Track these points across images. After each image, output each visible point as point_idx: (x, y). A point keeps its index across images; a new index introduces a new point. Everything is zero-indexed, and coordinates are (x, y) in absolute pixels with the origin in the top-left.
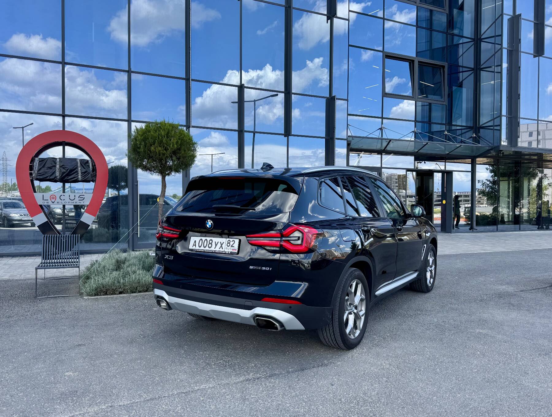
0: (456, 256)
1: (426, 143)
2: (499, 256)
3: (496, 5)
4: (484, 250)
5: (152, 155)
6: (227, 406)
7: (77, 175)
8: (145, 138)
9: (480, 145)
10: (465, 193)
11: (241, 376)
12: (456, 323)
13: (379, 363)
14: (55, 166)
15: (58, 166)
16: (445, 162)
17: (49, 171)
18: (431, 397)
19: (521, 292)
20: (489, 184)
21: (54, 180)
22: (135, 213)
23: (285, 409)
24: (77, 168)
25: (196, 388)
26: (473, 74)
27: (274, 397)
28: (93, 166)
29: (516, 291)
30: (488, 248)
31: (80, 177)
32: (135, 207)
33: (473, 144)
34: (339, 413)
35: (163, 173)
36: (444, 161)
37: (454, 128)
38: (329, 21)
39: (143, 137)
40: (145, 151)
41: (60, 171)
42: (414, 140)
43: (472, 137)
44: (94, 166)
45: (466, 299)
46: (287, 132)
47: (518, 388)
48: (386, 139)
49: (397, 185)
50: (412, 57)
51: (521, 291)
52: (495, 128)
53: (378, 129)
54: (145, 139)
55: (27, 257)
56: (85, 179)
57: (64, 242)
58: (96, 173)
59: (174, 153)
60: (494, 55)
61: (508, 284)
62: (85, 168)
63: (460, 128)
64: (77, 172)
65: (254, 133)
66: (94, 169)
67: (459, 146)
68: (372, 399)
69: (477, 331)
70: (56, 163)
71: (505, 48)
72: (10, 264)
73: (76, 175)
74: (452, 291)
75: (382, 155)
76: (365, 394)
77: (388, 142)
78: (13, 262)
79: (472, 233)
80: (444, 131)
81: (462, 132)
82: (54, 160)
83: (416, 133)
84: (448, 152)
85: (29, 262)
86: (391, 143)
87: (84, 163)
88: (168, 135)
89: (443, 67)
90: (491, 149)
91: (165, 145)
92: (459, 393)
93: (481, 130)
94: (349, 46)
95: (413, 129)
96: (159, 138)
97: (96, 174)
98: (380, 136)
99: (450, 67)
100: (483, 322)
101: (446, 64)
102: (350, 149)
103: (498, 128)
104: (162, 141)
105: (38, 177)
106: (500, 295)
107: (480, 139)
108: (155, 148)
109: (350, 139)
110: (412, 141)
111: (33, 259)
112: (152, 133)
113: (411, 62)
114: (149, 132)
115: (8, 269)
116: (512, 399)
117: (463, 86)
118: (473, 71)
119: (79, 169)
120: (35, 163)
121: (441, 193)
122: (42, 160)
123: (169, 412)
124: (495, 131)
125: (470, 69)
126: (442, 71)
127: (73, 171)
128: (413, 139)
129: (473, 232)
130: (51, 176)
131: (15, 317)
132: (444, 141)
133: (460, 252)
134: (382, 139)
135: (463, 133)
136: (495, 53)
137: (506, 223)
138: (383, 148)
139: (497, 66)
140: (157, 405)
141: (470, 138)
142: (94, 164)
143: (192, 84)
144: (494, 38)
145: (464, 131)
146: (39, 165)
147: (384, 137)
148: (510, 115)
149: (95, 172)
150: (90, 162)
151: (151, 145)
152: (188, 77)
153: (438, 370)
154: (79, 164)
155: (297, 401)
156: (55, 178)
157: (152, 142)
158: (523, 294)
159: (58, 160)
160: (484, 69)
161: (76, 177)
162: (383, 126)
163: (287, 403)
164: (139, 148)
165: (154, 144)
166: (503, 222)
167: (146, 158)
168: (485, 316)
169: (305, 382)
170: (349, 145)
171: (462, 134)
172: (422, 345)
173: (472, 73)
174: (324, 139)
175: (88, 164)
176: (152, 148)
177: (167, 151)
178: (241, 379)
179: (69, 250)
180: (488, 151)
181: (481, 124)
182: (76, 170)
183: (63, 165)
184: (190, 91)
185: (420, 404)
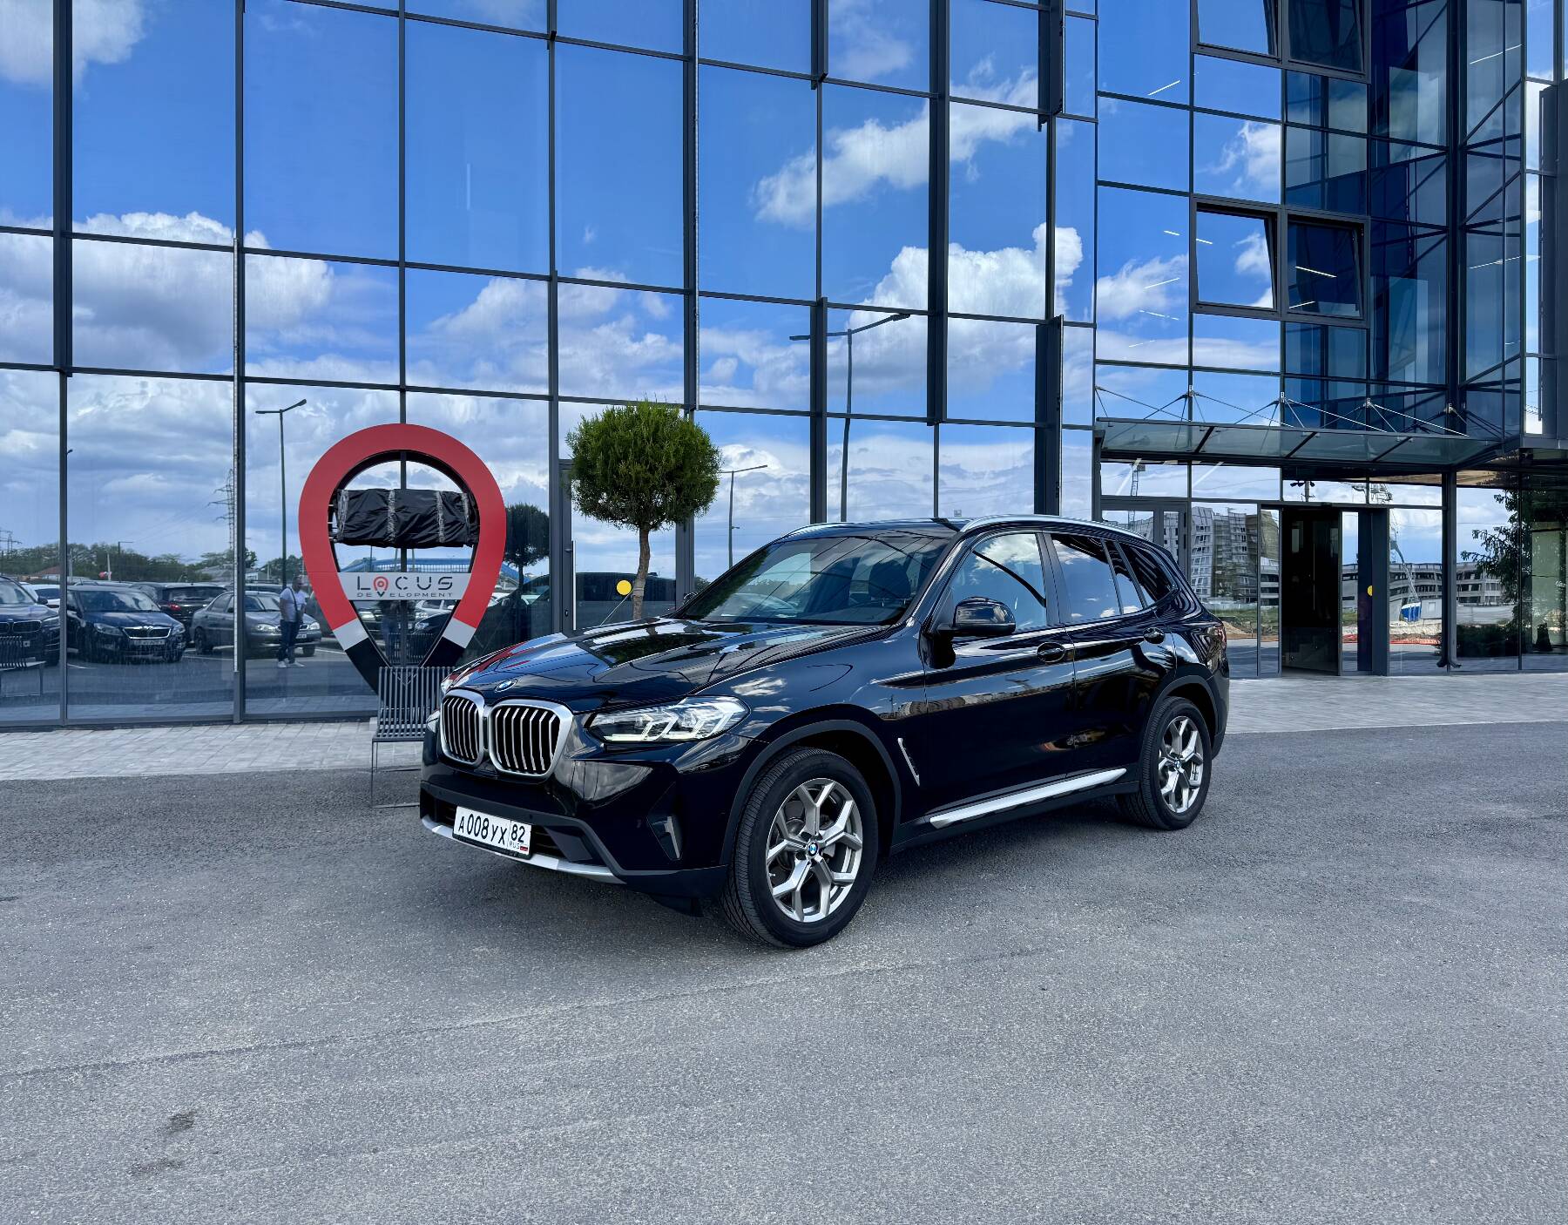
0: (1388, 733)
1: (1309, 434)
2: (1508, 735)
3: (1504, 52)
4: (1471, 719)
5: (621, 483)
6: (817, 1016)
7: (435, 530)
8: (605, 442)
9: (1466, 436)
10: (1425, 567)
11: (840, 965)
12: (1356, 881)
13: (1155, 954)
14: (386, 509)
15: (392, 510)
16: (1368, 482)
17: (374, 520)
18: (1265, 1019)
19: (1546, 821)
20: (1503, 542)
21: (382, 543)
22: (566, 620)
23: (939, 1026)
24: (435, 513)
25: (748, 983)
26: (1445, 242)
27: (916, 1005)
28: (470, 507)
29: (1533, 816)
30: (1483, 713)
31: (441, 534)
32: (566, 607)
33: (1447, 433)
34: (1055, 1038)
35: (644, 523)
36: (1364, 479)
37: (1392, 390)
38: (1044, 126)
39: (600, 442)
40: (605, 476)
41: (397, 519)
42: (1278, 425)
43: (1443, 414)
44: (474, 508)
45: (1394, 831)
46: (936, 414)
47: (1476, 1012)
48: (1200, 425)
49: (1245, 544)
50: (1270, 205)
51: (1546, 817)
52: (1508, 387)
53: (1181, 398)
54: (606, 448)
55: (320, 725)
56: (454, 538)
57: (404, 687)
58: (479, 524)
59: (670, 476)
60: (1503, 190)
61: (1516, 800)
62: (453, 514)
63: (1412, 389)
64: (435, 521)
65: (848, 417)
66: (474, 516)
67: (1403, 439)
68: (1131, 1017)
69: (1406, 898)
70: (386, 502)
71: (1534, 172)
72: (289, 738)
73: (434, 528)
74: (1358, 812)
75: (1190, 465)
76: (1115, 1006)
77: (1206, 432)
78: (292, 735)
79: (1445, 675)
80: (1363, 399)
81: (1417, 401)
82: (382, 494)
83: (1284, 406)
84: (1375, 457)
85: (328, 733)
86: (1213, 433)
87: (450, 500)
88: (655, 436)
89: (1360, 227)
90: (1498, 447)
91: (651, 460)
92: (1333, 1016)
93: (1470, 395)
94: (1098, 183)
95: (1276, 394)
96: (636, 443)
97: (479, 528)
98: (1186, 416)
99: (1379, 226)
100: (1425, 883)
101: (1366, 220)
102: (1103, 453)
103: (1517, 387)
104: (642, 451)
105: (349, 535)
106: (1487, 826)
107: (1465, 418)
108: (627, 468)
109: (1104, 425)
110: (1275, 429)
111: (335, 728)
112: (621, 433)
113: (1268, 217)
114: (615, 429)
115: (288, 747)
116: (1457, 1029)
117: (1418, 274)
118: (1444, 235)
119: (440, 515)
120: (340, 503)
121: (1357, 567)
122: (356, 495)
123: (698, 1020)
124: (1506, 394)
125: (1435, 231)
126: (1355, 239)
127: (426, 520)
128: (1277, 423)
129: (1448, 673)
130: (376, 532)
131: (339, 843)
132: (1362, 428)
133: (1403, 722)
134: (1190, 425)
135: (1419, 404)
136: (1506, 185)
137: (1556, 650)
138: (1194, 448)
139: (1511, 219)
140: (671, 1009)
141: (1438, 416)
142: (473, 504)
143: (701, 302)
144: (1501, 143)
145: (1420, 397)
146: (349, 506)
147: (1196, 418)
148: (1550, 353)
149: (476, 522)
150: (464, 497)
151: (619, 461)
152: (691, 287)
153: (1292, 971)
154: (439, 504)
155: (964, 1014)
156: (385, 536)
157: (621, 454)
158: (1549, 825)
159: (392, 494)
160: (1478, 229)
161: (434, 534)
162: (1193, 388)
163: (942, 1016)
164: (593, 467)
165: (626, 458)
166: (1544, 646)
167: (606, 491)
168: (1436, 869)
169: (983, 982)
170: (1098, 441)
171: (1416, 405)
172: (1261, 923)
173: (1443, 240)
174: (1033, 430)
175: (460, 504)
176: (622, 467)
177: (653, 474)
178: (842, 971)
179: (417, 706)
180: (1490, 451)
181: (1468, 377)
182: (432, 519)
183: (404, 507)
184: (695, 323)
185: (1240, 1030)
